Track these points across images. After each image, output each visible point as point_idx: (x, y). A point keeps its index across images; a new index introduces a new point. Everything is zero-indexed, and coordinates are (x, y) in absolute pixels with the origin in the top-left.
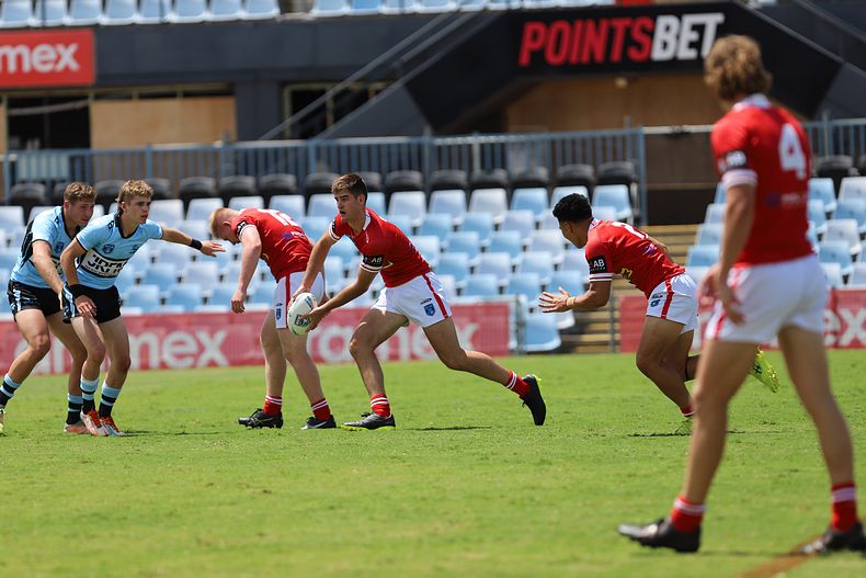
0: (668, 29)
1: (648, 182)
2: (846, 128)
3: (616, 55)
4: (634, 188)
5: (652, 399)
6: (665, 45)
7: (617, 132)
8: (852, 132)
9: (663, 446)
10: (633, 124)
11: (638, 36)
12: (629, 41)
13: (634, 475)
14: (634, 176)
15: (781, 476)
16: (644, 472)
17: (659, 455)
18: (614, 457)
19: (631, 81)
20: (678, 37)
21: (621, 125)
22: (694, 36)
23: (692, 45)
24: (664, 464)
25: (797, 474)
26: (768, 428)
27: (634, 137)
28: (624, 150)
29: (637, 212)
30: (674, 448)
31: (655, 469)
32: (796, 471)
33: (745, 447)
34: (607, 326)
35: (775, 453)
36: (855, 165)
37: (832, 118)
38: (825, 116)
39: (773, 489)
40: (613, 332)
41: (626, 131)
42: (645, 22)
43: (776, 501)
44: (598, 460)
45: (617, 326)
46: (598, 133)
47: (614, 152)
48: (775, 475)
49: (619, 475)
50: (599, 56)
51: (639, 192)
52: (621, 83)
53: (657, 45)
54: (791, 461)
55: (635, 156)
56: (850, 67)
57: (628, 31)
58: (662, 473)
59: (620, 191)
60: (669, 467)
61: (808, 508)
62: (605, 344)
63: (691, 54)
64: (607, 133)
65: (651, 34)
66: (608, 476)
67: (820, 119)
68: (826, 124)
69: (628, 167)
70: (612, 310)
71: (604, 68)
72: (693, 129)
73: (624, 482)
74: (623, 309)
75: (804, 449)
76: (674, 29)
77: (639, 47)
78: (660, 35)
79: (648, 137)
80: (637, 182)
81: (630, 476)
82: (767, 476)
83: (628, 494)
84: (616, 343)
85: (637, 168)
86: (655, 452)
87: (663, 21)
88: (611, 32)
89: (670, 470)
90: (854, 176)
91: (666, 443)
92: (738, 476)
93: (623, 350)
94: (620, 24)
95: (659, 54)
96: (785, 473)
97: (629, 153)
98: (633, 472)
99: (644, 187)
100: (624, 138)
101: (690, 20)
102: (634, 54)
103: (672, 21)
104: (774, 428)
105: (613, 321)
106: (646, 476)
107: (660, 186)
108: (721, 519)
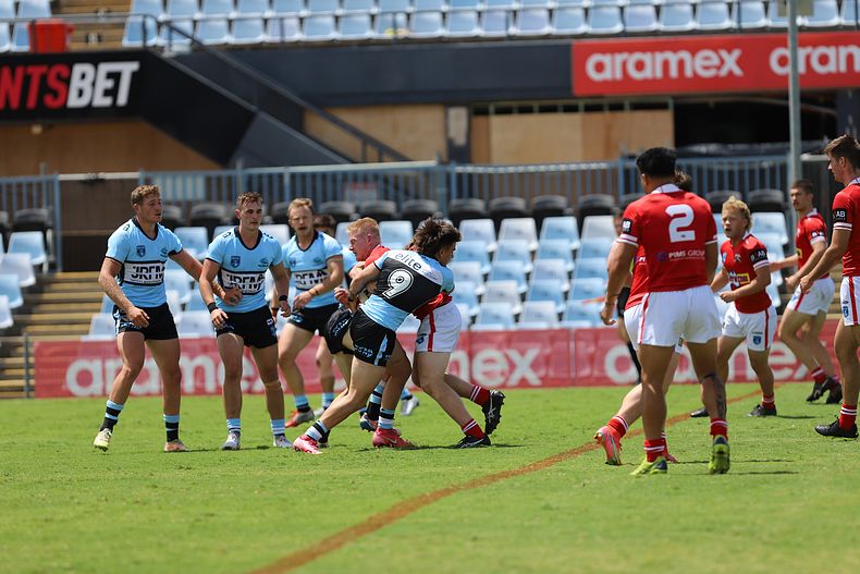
0: (83, 76)
1: (63, 228)
2: (260, 176)
3: (31, 103)
4: (49, 234)
5: (68, 444)
6: (81, 93)
7: (34, 179)
8: (265, 181)
9: (80, 491)
10: (50, 171)
11: (53, 82)
12: (45, 88)
13: (52, 520)
14: (50, 223)
15: (198, 520)
16: (60, 517)
17: (76, 500)
18: (31, 502)
19: (46, 128)
20: (94, 84)
21: (37, 172)
22: (110, 84)
23: (107, 93)
24: (81, 508)
25: (212, 519)
26: (183, 473)
27: (50, 183)
28: (40, 197)
29: (52, 258)
30: (91, 493)
31: (71, 514)
32: (212, 515)
33: (160, 492)
34: (22, 372)
35: (192, 498)
36: (269, 213)
37: (246, 166)
38: (239, 165)
39: (189, 533)
40: (28, 377)
41: (42, 177)
42: (61, 69)
43: (192, 545)
44: (15, 506)
45: (32, 372)
46: (14, 180)
47: (30, 198)
48: (191, 520)
49: (35, 520)
50: (15, 104)
51: (54, 238)
52: (37, 129)
53: (73, 93)
54: (207, 505)
55: (50, 202)
56: (263, 116)
57: (44, 78)
58: (80, 517)
59: (35, 238)
60: (86, 512)
61: (224, 552)
62: (20, 389)
63: (107, 101)
64: (23, 179)
65: (67, 81)
66: (24, 521)
67: (234, 168)
68: (240, 172)
69: (44, 212)
70: (28, 355)
71: (20, 115)
72: (108, 176)
73: (41, 526)
74: (39, 354)
75: (220, 493)
76: (90, 78)
77: (55, 94)
78: (76, 83)
79: (63, 183)
80: (52, 228)
81: (46, 520)
82: (183, 520)
83: (45, 540)
84: (31, 389)
85: (52, 214)
86: (72, 498)
87: (78, 69)
88: (27, 79)
89: (87, 515)
90: (267, 224)
91: (83, 488)
92: (155, 521)
93: (39, 396)
94: (36, 72)
95: (74, 101)
96: (202, 517)
97: (44, 200)
98: (49, 517)
99: (59, 234)
100: (39, 185)
101: (105, 68)
102: (49, 101)
103: (88, 68)
104: (190, 473)
105: (28, 366)
106: (63, 521)
107: (75, 233)
108: (137, 563)
